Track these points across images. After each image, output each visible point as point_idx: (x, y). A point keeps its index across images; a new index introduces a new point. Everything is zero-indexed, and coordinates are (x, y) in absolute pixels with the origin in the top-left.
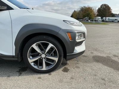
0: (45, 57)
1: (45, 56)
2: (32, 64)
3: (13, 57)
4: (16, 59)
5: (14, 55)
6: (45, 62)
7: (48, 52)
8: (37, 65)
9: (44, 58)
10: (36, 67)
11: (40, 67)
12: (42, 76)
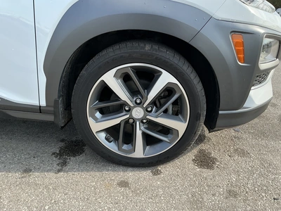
0: (144, 118)
1: (145, 115)
2: (102, 137)
3: (40, 110)
4: (50, 118)
5: (43, 103)
6: (144, 134)
7: (153, 103)
8: (116, 139)
9: (138, 119)
10: (112, 147)
11: (125, 147)
12: (131, 175)
